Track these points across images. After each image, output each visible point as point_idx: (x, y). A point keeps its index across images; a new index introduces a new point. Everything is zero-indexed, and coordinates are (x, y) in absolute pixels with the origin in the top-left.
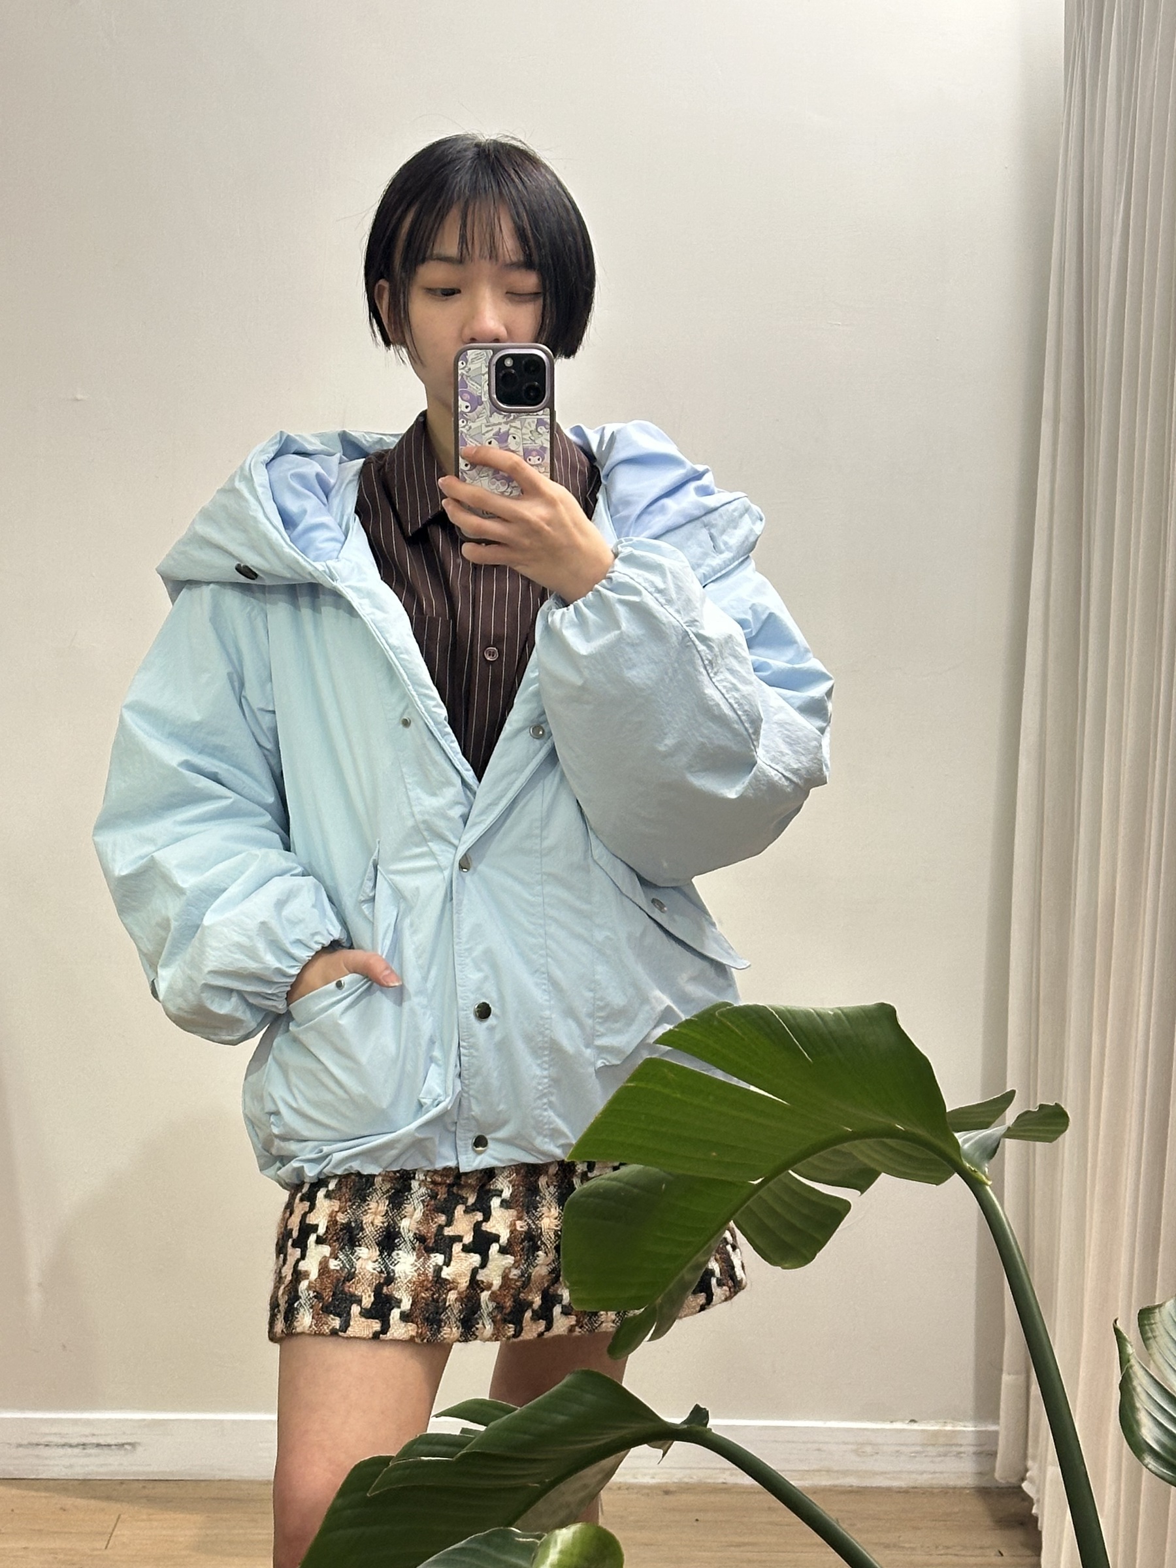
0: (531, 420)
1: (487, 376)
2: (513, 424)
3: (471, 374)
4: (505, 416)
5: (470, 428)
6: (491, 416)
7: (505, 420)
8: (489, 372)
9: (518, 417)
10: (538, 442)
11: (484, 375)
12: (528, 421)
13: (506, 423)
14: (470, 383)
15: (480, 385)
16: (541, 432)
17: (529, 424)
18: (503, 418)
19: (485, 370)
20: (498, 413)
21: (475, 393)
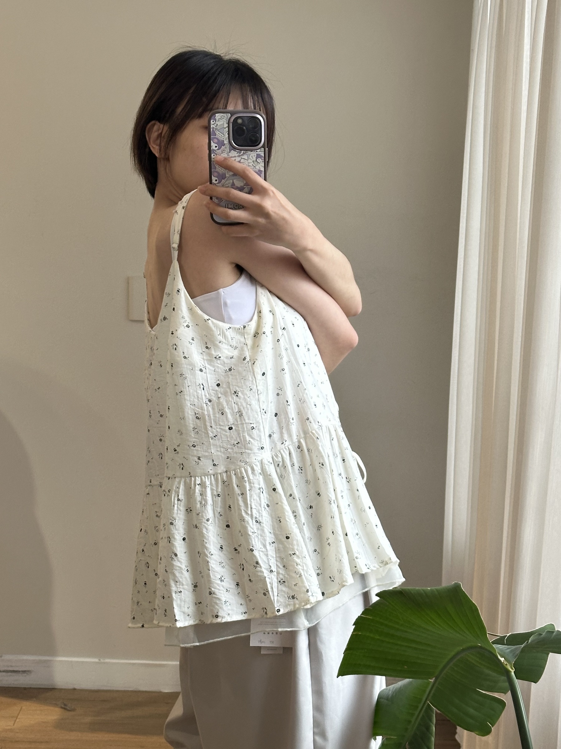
0: (253, 155)
1: (227, 129)
2: (242, 157)
3: (218, 127)
6: (230, 152)
7: (238, 155)
8: (229, 127)
9: (245, 152)
11: (225, 128)
12: (251, 155)
14: (217, 132)
16: (259, 162)
17: (252, 157)
18: (237, 153)
19: (226, 125)
20: (234, 150)
21: (220, 138)
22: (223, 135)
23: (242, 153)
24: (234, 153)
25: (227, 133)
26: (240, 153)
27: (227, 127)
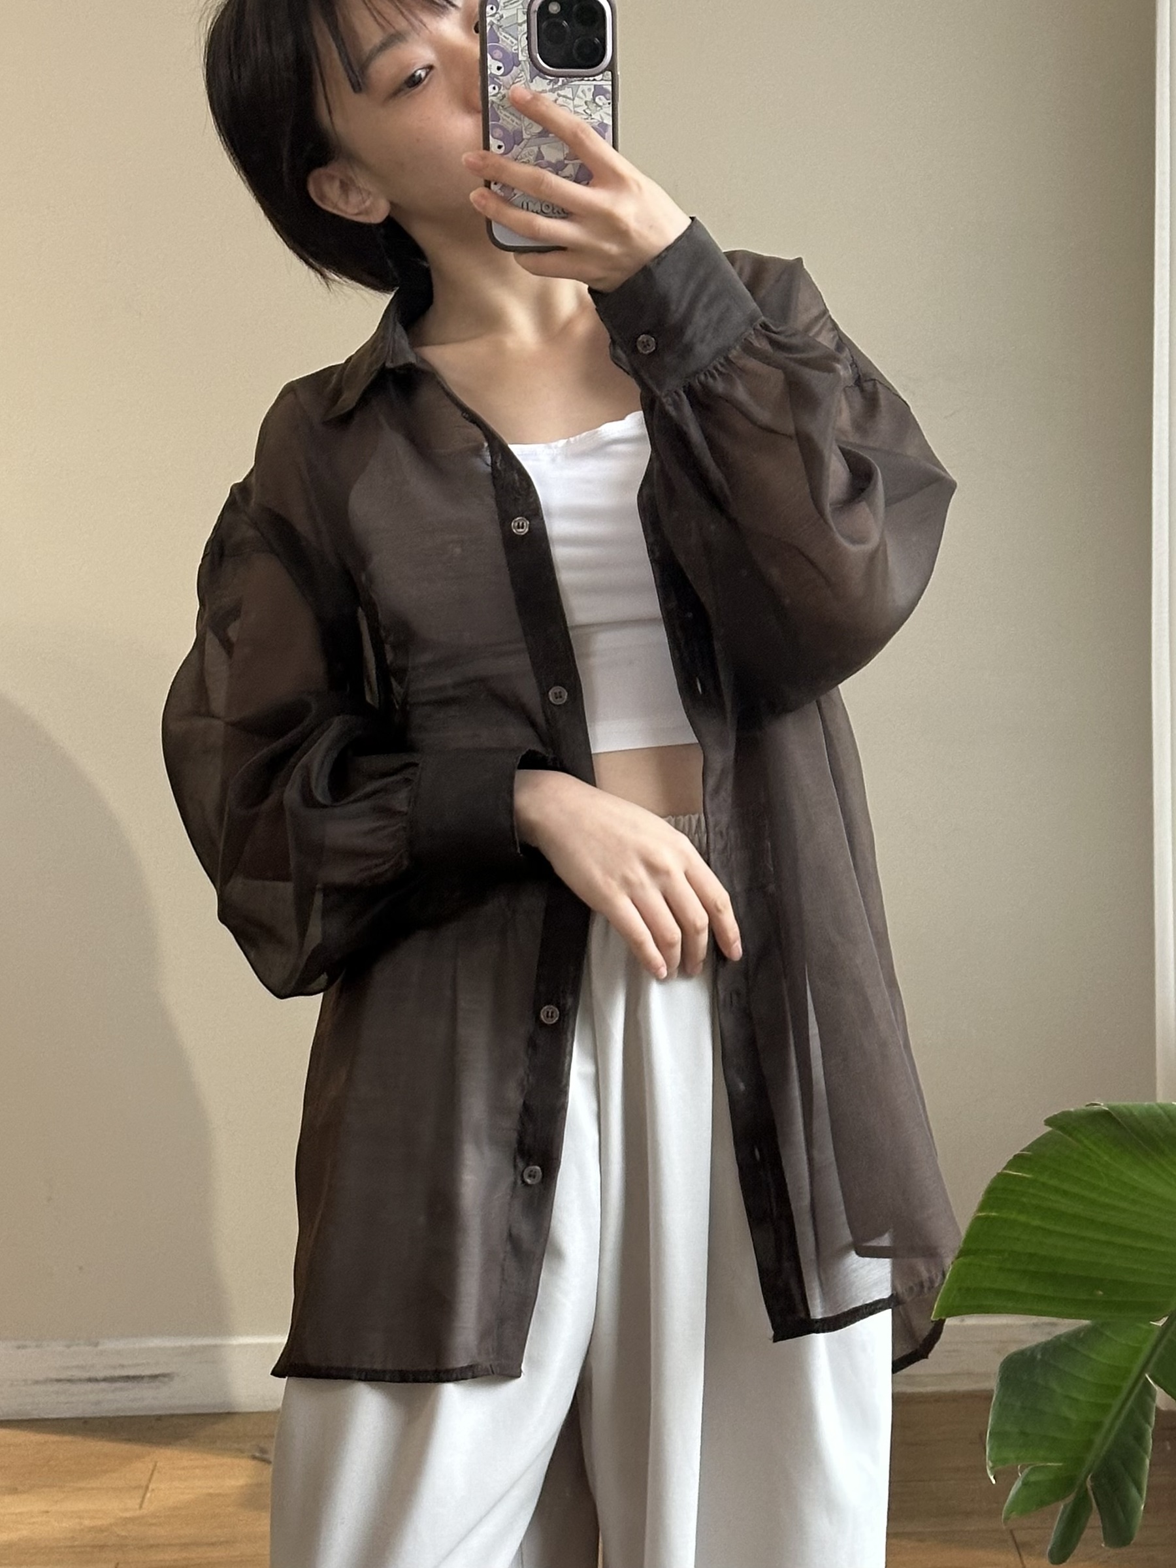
0: (585, 87)
1: (525, 26)
2: (561, 92)
3: (502, 22)
4: (551, 80)
5: (504, 96)
6: (532, 82)
7: (551, 86)
8: (528, 21)
9: (568, 82)
10: (597, 117)
11: (520, 25)
12: (581, 88)
13: (553, 90)
14: (502, 35)
15: (517, 39)
16: (601, 104)
17: (582, 91)
18: (548, 84)
19: (522, 18)
20: (541, 77)
21: (509, 49)
22: (515, 42)
23: (560, 83)
24: (540, 84)
25: (526, 35)
26: (556, 83)
27: (524, 22)
